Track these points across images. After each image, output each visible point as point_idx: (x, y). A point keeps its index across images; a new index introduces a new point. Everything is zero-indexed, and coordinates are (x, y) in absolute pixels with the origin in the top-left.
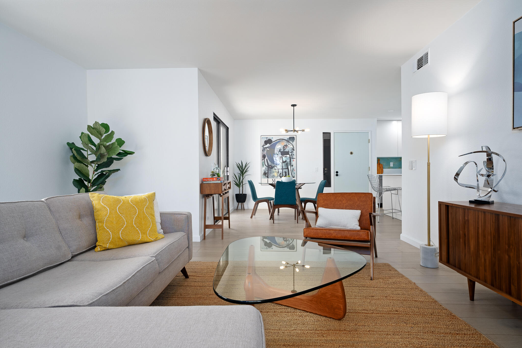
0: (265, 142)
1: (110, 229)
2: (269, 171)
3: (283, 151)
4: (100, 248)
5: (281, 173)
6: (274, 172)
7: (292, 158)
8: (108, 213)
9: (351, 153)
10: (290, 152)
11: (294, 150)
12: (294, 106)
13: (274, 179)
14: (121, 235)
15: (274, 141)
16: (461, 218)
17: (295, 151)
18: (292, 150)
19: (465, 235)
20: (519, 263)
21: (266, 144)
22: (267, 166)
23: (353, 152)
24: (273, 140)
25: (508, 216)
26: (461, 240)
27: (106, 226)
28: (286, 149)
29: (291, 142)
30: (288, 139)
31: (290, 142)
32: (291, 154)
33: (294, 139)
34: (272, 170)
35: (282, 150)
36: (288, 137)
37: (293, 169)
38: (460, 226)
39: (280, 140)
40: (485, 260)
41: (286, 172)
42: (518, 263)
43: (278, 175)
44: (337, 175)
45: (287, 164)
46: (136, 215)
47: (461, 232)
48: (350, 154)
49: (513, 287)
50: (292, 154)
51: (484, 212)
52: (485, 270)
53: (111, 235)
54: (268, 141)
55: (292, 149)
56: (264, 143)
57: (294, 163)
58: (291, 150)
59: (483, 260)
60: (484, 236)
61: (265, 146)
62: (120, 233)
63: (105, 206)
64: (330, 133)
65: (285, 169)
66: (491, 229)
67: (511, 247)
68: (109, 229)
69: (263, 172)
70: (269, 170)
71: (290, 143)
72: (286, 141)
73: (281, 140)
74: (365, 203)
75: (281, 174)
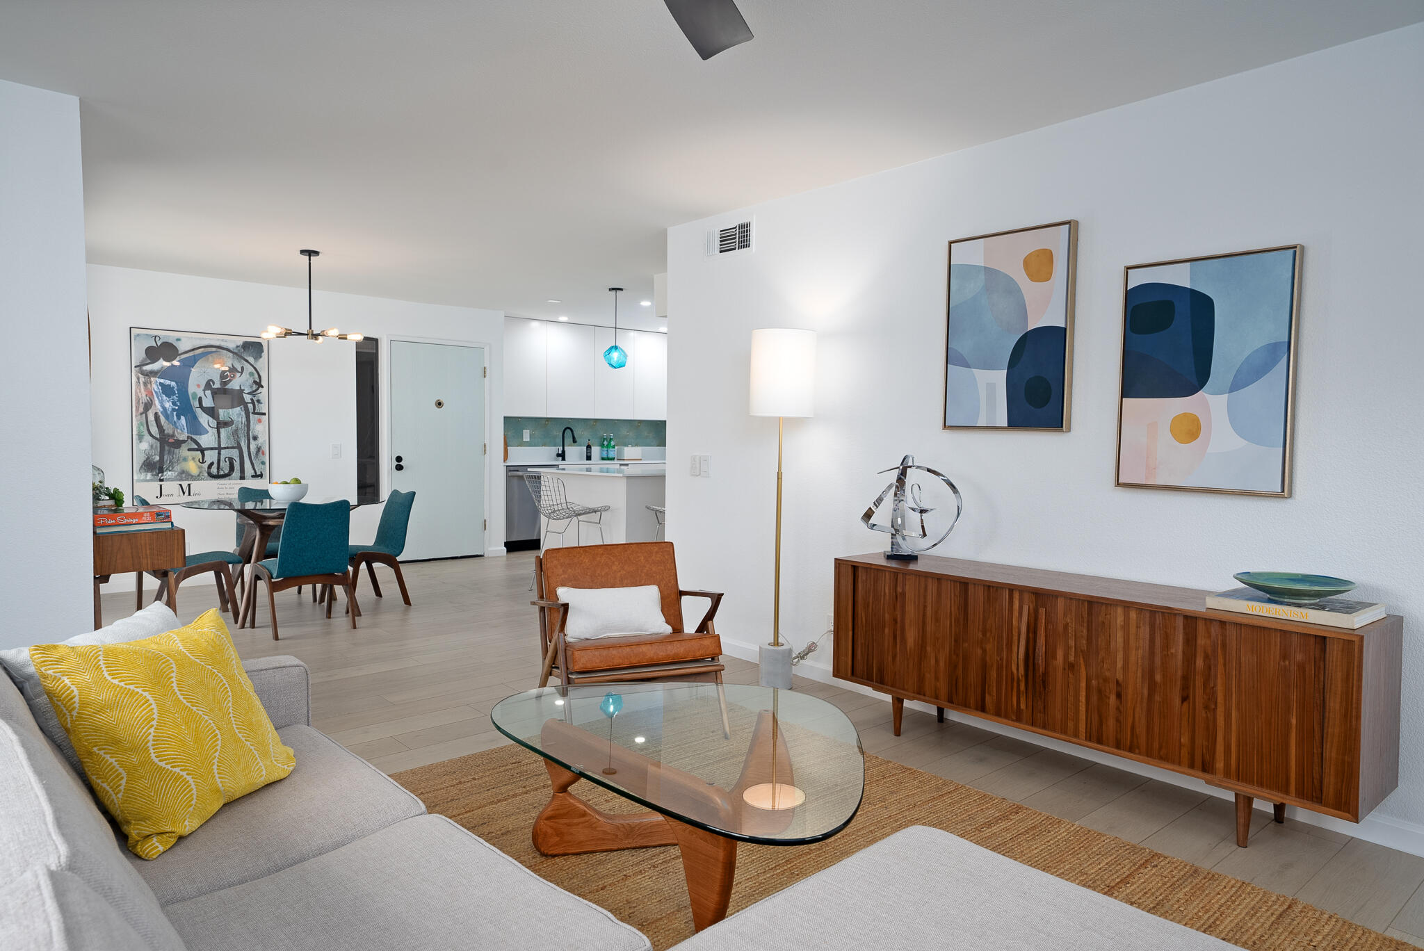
0: (150, 351)
1: (183, 766)
2: (166, 457)
3: (219, 386)
4: (161, 843)
5: (212, 464)
6: (185, 459)
7: (254, 413)
8: (155, 711)
9: (439, 404)
10: (248, 393)
11: (262, 387)
12: (310, 253)
13: (185, 484)
14: (220, 778)
15: (187, 349)
16: (887, 591)
17: (264, 391)
18: (255, 387)
19: (895, 621)
20: (1001, 659)
21: (154, 360)
22: (158, 436)
23: (442, 400)
24: (183, 346)
25: (984, 586)
26: (887, 630)
27: (165, 760)
28: (230, 381)
29: (251, 360)
30: (237, 347)
31: (248, 359)
32: (252, 399)
33: (263, 352)
34: (176, 451)
35: (217, 385)
36: (240, 341)
37: (259, 449)
38: (884, 604)
39: (210, 351)
40: (937, 661)
41: (231, 460)
42: (999, 659)
43: (200, 468)
44: (399, 468)
45: (237, 430)
46: (230, 699)
47: (887, 615)
48: (437, 408)
49: (988, 698)
50: (255, 399)
51: (937, 579)
52: (937, 679)
53: (193, 786)
54: (164, 350)
55: (255, 382)
56: (144, 355)
57: (259, 428)
58: (251, 387)
59: (933, 662)
60: (937, 620)
61: (148, 368)
62: (215, 771)
63: (132, 687)
64: (376, 340)
65: (228, 448)
66: (951, 607)
67: (988, 635)
68: (178, 766)
69: (139, 460)
70: (166, 452)
71: (247, 361)
72: (231, 354)
73: (214, 349)
74: (663, 568)
75: (215, 466)
